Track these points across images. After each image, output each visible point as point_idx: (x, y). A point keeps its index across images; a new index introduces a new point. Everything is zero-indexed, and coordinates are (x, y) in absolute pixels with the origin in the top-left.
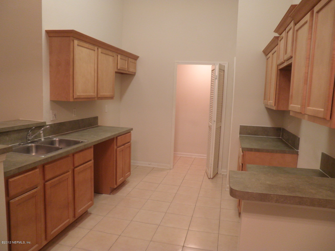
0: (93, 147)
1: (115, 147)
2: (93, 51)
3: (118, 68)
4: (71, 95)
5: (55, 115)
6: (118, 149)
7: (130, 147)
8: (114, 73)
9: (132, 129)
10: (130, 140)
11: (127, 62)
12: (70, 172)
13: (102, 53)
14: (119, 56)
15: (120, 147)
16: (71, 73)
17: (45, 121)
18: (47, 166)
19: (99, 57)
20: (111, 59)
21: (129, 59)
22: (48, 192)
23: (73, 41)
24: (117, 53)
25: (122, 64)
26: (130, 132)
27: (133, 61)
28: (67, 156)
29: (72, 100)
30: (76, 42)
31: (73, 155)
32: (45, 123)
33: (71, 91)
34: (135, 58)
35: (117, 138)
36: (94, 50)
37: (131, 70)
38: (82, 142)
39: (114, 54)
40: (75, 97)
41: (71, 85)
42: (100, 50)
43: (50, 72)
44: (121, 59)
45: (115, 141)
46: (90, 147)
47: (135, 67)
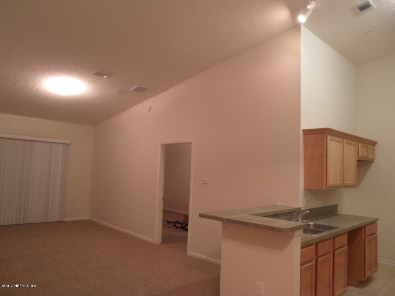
0: (347, 233)
1: (363, 236)
2: (339, 143)
3: (359, 156)
4: (325, 184)
5: (307, 202)
6: (366, 239)
7: (376, 238)
8: (356, 161)
9: (378, 219)
10: (376, 230)
11: (366, 149)
12: (332, 254)
13: (346, 143)
14: (360, 144)
15: (367, 237)
16: (325, 165)
17: (300, 207)
18: (319, 244)
19: (345, 148)
20: (353, 147)
21: (368, 145)
22: (319, 267)
23: (327, 136)
24: (357, 141)
25: (363, 152)
26: (375, 223)
27: (372, 147)
28: (329, 239)
29: (325, 188)
30: (329, 137)
31: (334, 238)
32: (301, 208)
33: (325, 181)
34: (374, 144)
35: (365, 227)
36: (341, 142)
37: (371, 157)
38: (337, 227)
39: (356, 143)
40: (327, 186)
41: (325, 176)
42: (345, 141)
43: (305, 163)
44: (362, 147)
45: (363, 230)
46: (344, 234)
47: (374, 154)
